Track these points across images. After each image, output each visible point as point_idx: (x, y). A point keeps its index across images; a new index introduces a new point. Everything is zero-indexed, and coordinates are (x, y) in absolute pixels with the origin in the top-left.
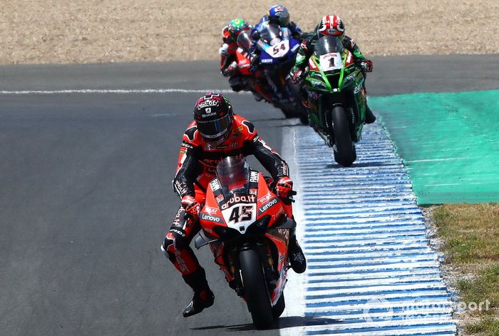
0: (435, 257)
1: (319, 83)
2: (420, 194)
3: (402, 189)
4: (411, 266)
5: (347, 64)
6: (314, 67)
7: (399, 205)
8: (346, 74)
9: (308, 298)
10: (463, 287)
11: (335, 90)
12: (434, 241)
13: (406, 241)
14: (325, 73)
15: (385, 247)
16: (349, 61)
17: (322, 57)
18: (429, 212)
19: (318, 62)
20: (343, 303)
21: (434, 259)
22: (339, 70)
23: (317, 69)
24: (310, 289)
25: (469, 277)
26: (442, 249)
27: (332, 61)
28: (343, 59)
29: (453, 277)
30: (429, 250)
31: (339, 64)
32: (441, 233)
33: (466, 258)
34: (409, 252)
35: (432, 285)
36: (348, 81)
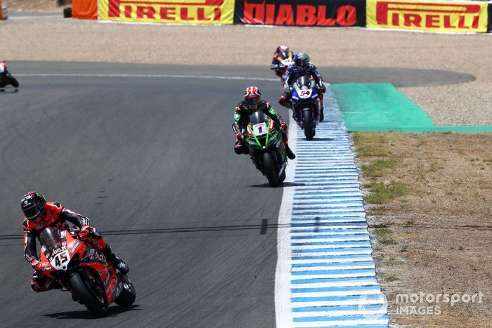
0: (352, 154)
1: (253, 143)
2: (347, 127)
3: (340, 125)
4: (341, 158)
5: (270, 129)
6: (250, 133)
7: (338, 131)
8: (270, 137)
9: (297, 170)
10: (364, 168)
11: (264, 147)
12: (352, 148)
13: (340, 147)
14: (257, 137)
15: (331, 150)
16: (271, 127)
17: (254, 126)
18: (351, 135)
19: (252, 129)
20: (311, 173)
21: (352, 155)
22: (265, 135)
23: (252, 134)
24: (297, 166)
25: (367, 164)
26: (355, 151)
27: (260, 129)
28: (267, 126)
29: (359, 164)
30: (350, 151)
31: (265, 130)
32: (355, 145)
33: (365, 155)
34: (342, 152)
35: (350, 167)
36: (272, 141)
